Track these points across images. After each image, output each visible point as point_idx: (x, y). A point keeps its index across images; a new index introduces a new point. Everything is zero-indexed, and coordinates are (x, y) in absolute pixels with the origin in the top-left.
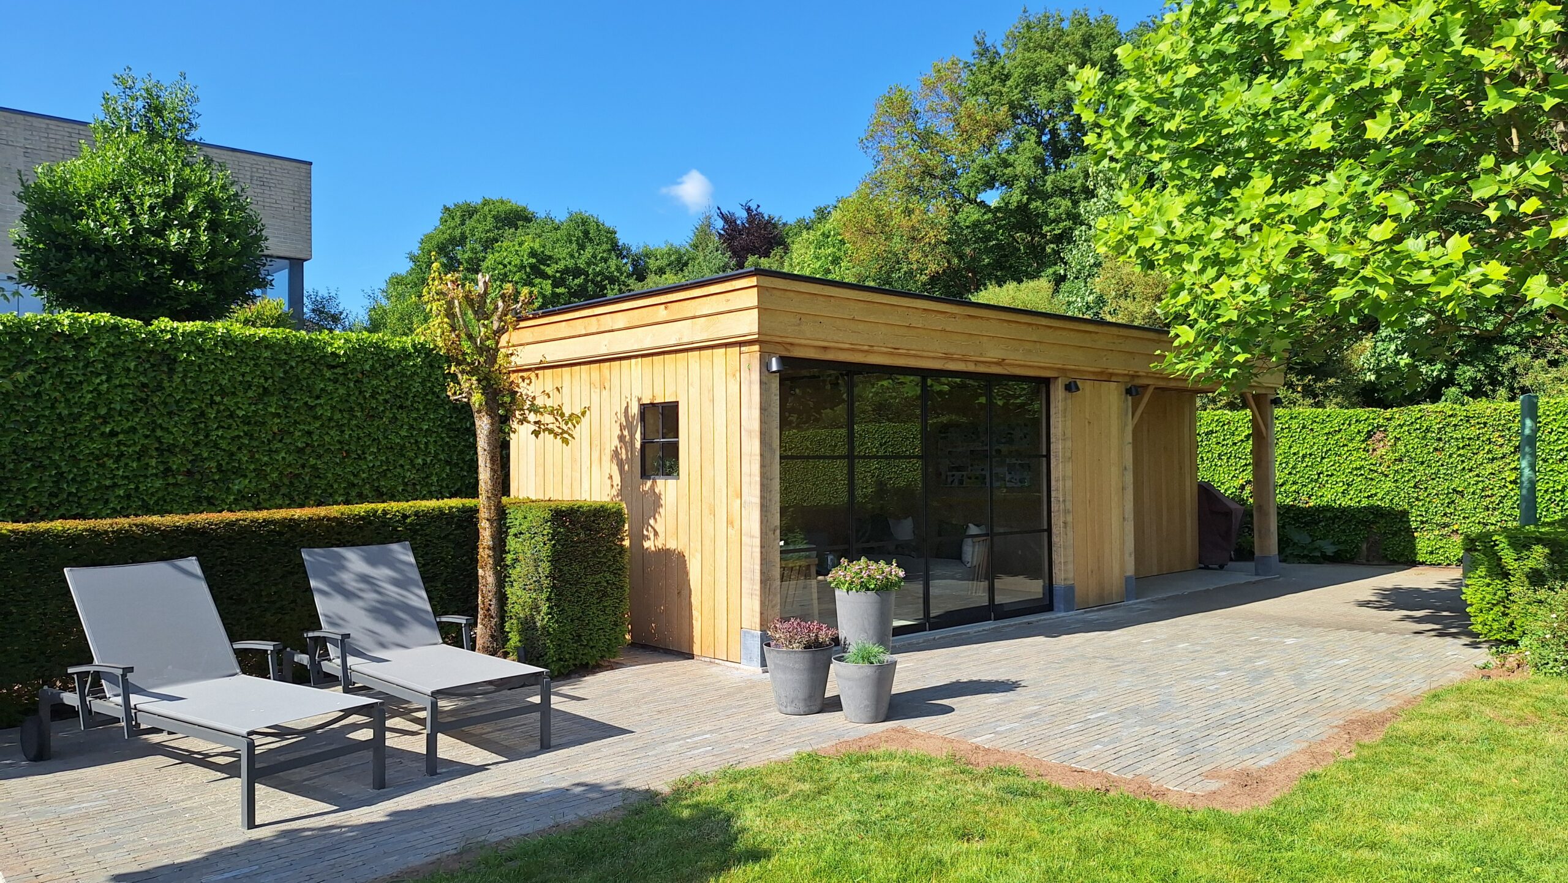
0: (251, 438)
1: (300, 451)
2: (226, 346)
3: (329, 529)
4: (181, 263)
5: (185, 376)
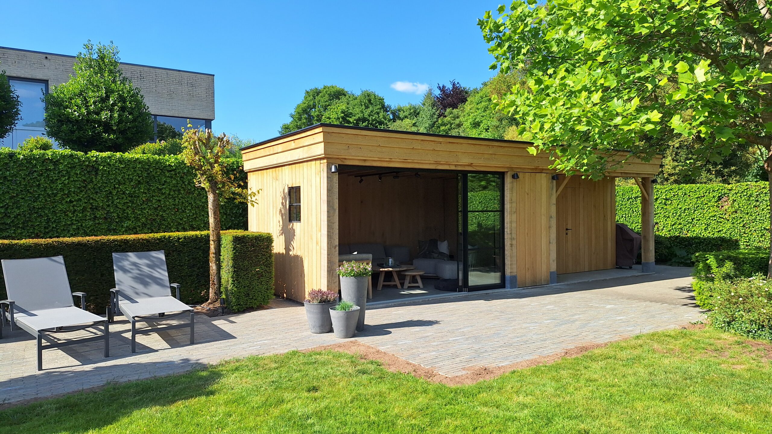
0: (133, 203)
1: (156, 209)
2: (120, 162)
3: (142, 244)
4: (107, 126)
5: (102, 176)
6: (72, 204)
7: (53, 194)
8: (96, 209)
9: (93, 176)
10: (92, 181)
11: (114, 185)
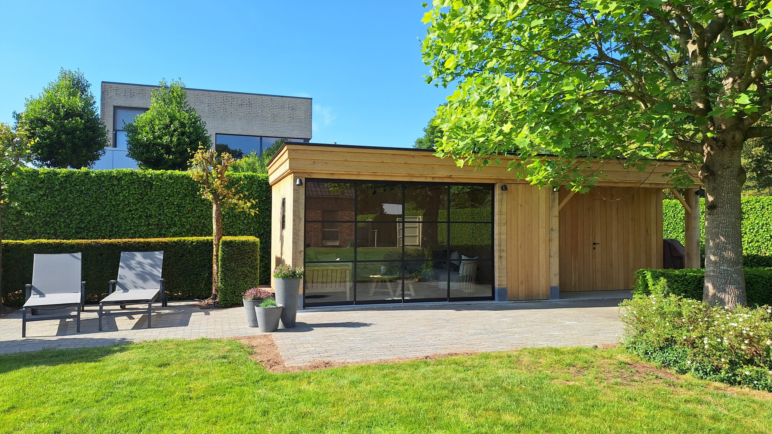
2: (170, 178)
4: (167, 149)
5: (156, 190)
6: (131, 213)
7: (117, 204)
8: (150, 216)
9: (148, 190)
10: (147, 194)
11: (165, 197)
